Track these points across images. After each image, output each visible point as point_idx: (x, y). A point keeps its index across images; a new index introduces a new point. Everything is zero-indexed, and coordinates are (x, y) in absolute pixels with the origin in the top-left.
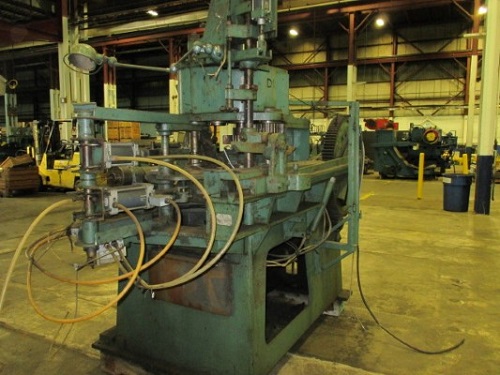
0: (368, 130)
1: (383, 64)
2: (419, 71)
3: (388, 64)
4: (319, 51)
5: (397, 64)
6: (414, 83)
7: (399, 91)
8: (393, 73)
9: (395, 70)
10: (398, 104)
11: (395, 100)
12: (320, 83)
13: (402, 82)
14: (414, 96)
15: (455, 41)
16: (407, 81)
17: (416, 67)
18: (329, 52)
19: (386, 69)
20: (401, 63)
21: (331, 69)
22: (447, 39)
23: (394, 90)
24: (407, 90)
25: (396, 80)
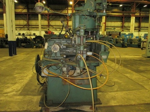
0: (46, 34)
1: (45, 15)
2: (55, 18)
3: (47, 15)
4: (24, 9)
5: (49, 15)
6: (54, 21)
7: (50, 23)
8: (48, 18)
9: (49, 17)
10: (50, 27)
11: (49, 26)
12: (25, 19)
13: (51, 20)
14: (54, 25)
15: (64, 10)
16: (52, 20)
17: (54, 17)
18: (28, 9)
19: (46, 16)
20: (51, 15)
21: (29, 15)
22: (62, 9)
23: (49, 23)
24: (53, 23)
25: (49, 20)
